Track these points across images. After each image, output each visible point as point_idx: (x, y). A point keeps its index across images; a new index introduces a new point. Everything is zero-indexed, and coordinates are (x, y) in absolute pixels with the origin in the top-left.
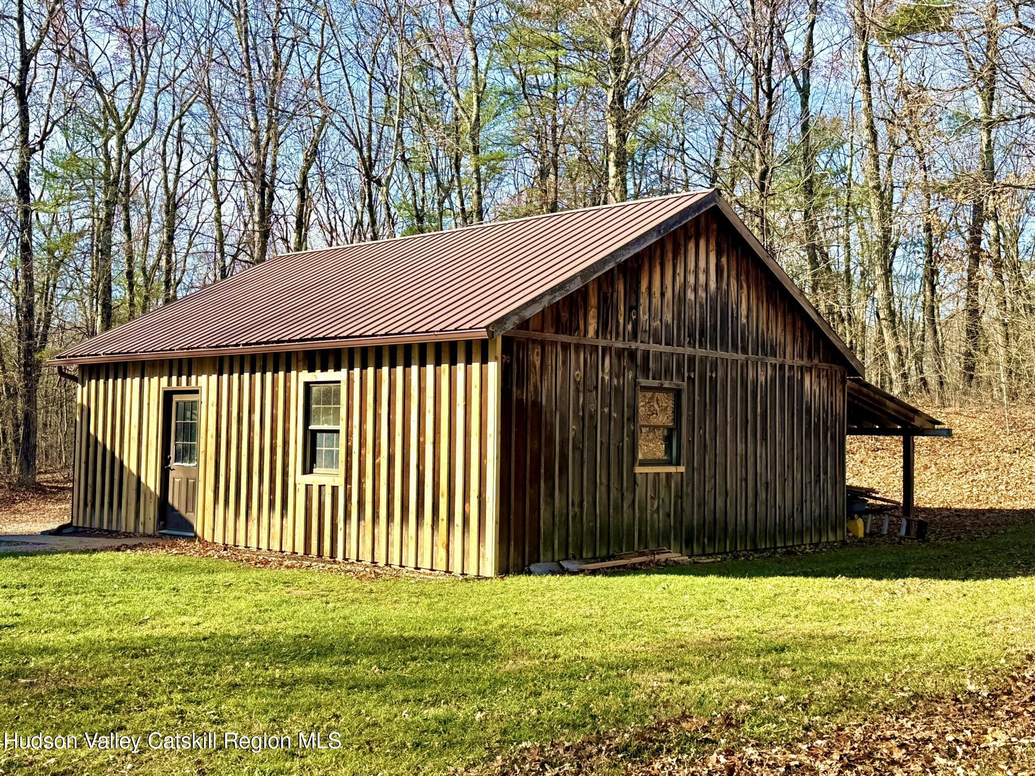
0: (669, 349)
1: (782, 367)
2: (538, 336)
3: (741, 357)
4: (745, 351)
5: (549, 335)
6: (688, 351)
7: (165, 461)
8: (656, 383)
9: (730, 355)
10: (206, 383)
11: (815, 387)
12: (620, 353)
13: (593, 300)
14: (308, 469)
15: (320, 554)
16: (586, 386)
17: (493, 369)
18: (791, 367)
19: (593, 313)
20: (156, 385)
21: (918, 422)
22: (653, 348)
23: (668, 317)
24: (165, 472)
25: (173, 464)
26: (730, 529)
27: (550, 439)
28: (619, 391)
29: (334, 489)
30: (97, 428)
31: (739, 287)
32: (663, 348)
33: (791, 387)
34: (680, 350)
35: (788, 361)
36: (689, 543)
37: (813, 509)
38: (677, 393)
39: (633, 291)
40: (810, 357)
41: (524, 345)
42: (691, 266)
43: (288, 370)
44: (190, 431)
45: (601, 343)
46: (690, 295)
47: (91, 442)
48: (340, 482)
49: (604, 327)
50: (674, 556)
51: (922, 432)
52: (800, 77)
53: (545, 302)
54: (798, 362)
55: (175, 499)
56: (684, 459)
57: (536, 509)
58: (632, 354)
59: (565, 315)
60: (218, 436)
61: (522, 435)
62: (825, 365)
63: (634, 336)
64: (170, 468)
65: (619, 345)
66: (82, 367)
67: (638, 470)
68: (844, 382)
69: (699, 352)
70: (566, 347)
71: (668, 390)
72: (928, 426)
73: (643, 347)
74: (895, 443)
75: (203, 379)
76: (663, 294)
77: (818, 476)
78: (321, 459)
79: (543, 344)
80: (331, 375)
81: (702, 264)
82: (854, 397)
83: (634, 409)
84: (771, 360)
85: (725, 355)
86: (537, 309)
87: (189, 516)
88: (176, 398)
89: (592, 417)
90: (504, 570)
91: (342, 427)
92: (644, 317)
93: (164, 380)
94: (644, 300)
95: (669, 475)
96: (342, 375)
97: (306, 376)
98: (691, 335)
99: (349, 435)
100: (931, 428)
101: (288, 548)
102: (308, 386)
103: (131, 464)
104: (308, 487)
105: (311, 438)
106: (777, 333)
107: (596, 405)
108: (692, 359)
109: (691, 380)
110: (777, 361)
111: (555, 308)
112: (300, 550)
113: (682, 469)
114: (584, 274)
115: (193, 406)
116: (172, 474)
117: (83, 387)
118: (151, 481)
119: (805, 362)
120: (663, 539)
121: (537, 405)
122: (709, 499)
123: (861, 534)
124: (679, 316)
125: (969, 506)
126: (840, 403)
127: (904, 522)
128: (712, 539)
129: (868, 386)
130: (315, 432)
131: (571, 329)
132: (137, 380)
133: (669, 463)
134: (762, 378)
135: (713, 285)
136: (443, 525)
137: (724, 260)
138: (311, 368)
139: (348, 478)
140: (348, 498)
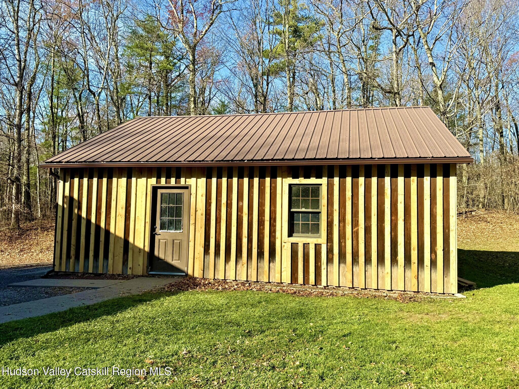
7: (153, 229)
10: (195, 183)
17: (453, 180)
20: (143, 184)
24: (152, 236)
25: (158, 231)
29: (318, 247)
43: (274, 177)
44: (174, 212)
47: (74, 217)
48: (322, 240)
55: (161, 253)
60: (207, 214)
64: (156, 234)
75: (192, 180)
78: (298, 228)
80: (313, 181)
88: (160, 191)
91: (324, 210)
93: (153, 180)
96: (324, 181)
97: (290, 180)
99: (329, 214)
102: (291, 187)
112: (287, 281)
115: (178, 197)
116: (157, 237)
117: (64, 182)
118: (140, 242)
136: (414, 266)
138: (295, 176)
139: (330, 239)
140: (330, 251)
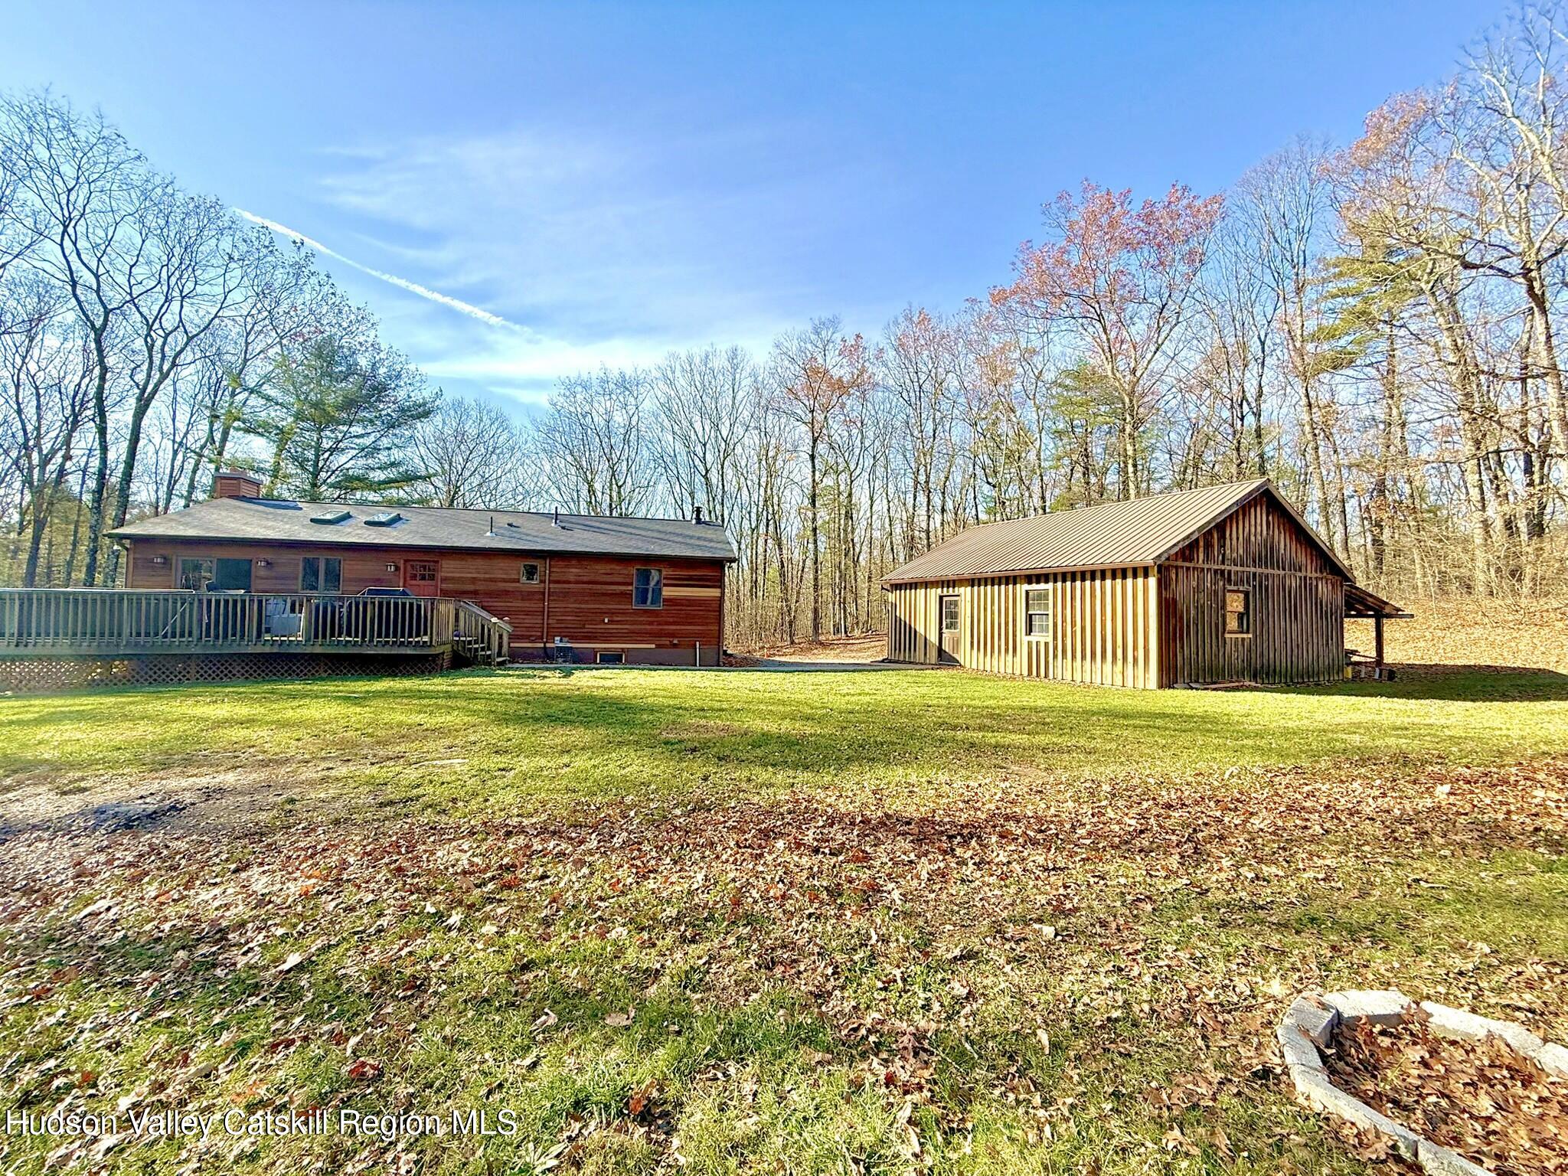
0: (1241, 569)
1: (1305, 578)
2: (1175, 563)
3: (1282, 572)
4: (1284, 569)
5: (1180, 563)
6: (1253, 570)
7: (941, 629)
8: (1235, 588)
9: (1276, 572)
10: (965, 592)
11: (1325, 590)
12: (1216, 571)
13: (1201, 544)
14: (1030, 631)
15: (1038, 675)
16: (1198, 590)
17: (1152, 581)
18: (1311, 578)
19: (1201, 550)
20: (934, 593)
21: (1387, 610)
22: (1234, 568)
23: (1241, 551)
24: (941, 634)
25: (944, 630)
26: (1278, 669)
27: (1182, 618)
28: (1216, 592)
29: (1046, 644)
30: (901, 613)
31: (1280, 533)
32: (1239, 568)
33: (1311, 589)
34: (1248, 569)
35: (1309, 575)
36: (1255, 677)
37: (1325, 661)
38: (1247, 594)
39: (1222, 537)
40: (1321, 572)
41: (1168, 568)
42: (1253, 522)
43: (1015, 584)
44: (953, 616)
45: (1206, 566)
46: (1253, 538)
47: (897, 621)
48: (1050, 639)
49: (1207, 558)
50: (1247, 683)
51: (1389, 616)
52: (1253, 405)
53: (1180, 546)
54: (1314, 575)
55: (946, 647)
56: (1251, 630)
57: (1175, 655)
58: (1223, 572)
59: (1187, 552)
60: (972, 617)
61: (1167, 617)
62: (1330, 577)
63: (1223, 563)
64: (942, 632)
65: (1216, 567)
66: (892, 585)
67: (1227, 636)
68: (1342, 586)
69: (1259, 570)
70: (1188, 569)
71: (1241, 592)
72: (1394, 612)
73: (1228, 568)
74: (1372, 621)
75: (962, 589)
76: (1238, 539)
77: (1327, 641)
78: (1035, 628)
79: (1177, 568)
80: (1042, 586)
81: (1259, 521)
82: (1349, 597)
83: (1224, 601)
84: (1298, 574)
85: (1272, 571)
86: (1176, 549)
87: (955, 656)
88: (945, 599)
89: (1203, 606)
90: (1161, 686)
91: (1050, 613)
92: (1228, 552)
93: (939, 590)
94: (1228, 542)
95: (1243, 639)
96: (1050, 586)
97: (1026, 587)
98: (1254, 561)
99: (1055, 616)
100: (1396, 614)
101: (1018, 672)
102: (1027, 592)
103: (921, 630)
104: (1030, 643)
105: (1030, 618)
106: (1302, 558)
107: (1203, 598)
108: (1254, 574)
109: (1255, 587)
110: (1303, 574)
111: (1182, 550)
112: (1025, 673)
113: (1250, 636)
114: (1199, 529)
115: (956, 603)
116: (944, 635)
117: (892, 594)
118: (933, 638)
119: (1318, 575)
120: (1241, 674)
121: (1175, 601)
122: (1265, 653)
123: (1350, 676)
124: (1247, 550)
125: (1417, 663)
126: (1340, 600)
127: (1377, 670)
128: (1268, 674)
129: (1357, 588)
130: (1031, 615)
131: (1191, 560)
132: (923, 590)
133: (1242, 632)
134: (1294, 585)
135: (1265, 532)
136: (1120, 663)
137: (1270, 518)
138: (1030, 583)
139: (1055, 638)
140: (1055, 648)
